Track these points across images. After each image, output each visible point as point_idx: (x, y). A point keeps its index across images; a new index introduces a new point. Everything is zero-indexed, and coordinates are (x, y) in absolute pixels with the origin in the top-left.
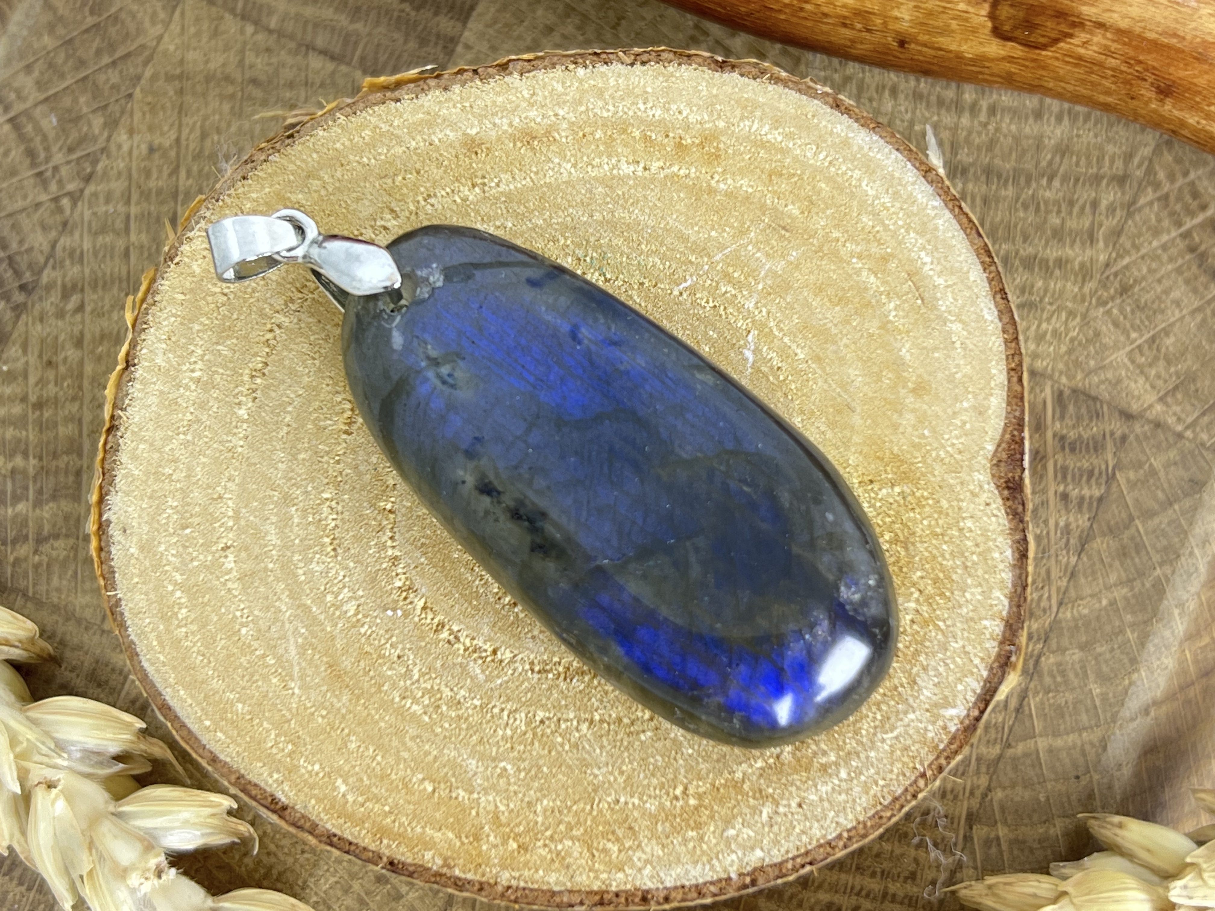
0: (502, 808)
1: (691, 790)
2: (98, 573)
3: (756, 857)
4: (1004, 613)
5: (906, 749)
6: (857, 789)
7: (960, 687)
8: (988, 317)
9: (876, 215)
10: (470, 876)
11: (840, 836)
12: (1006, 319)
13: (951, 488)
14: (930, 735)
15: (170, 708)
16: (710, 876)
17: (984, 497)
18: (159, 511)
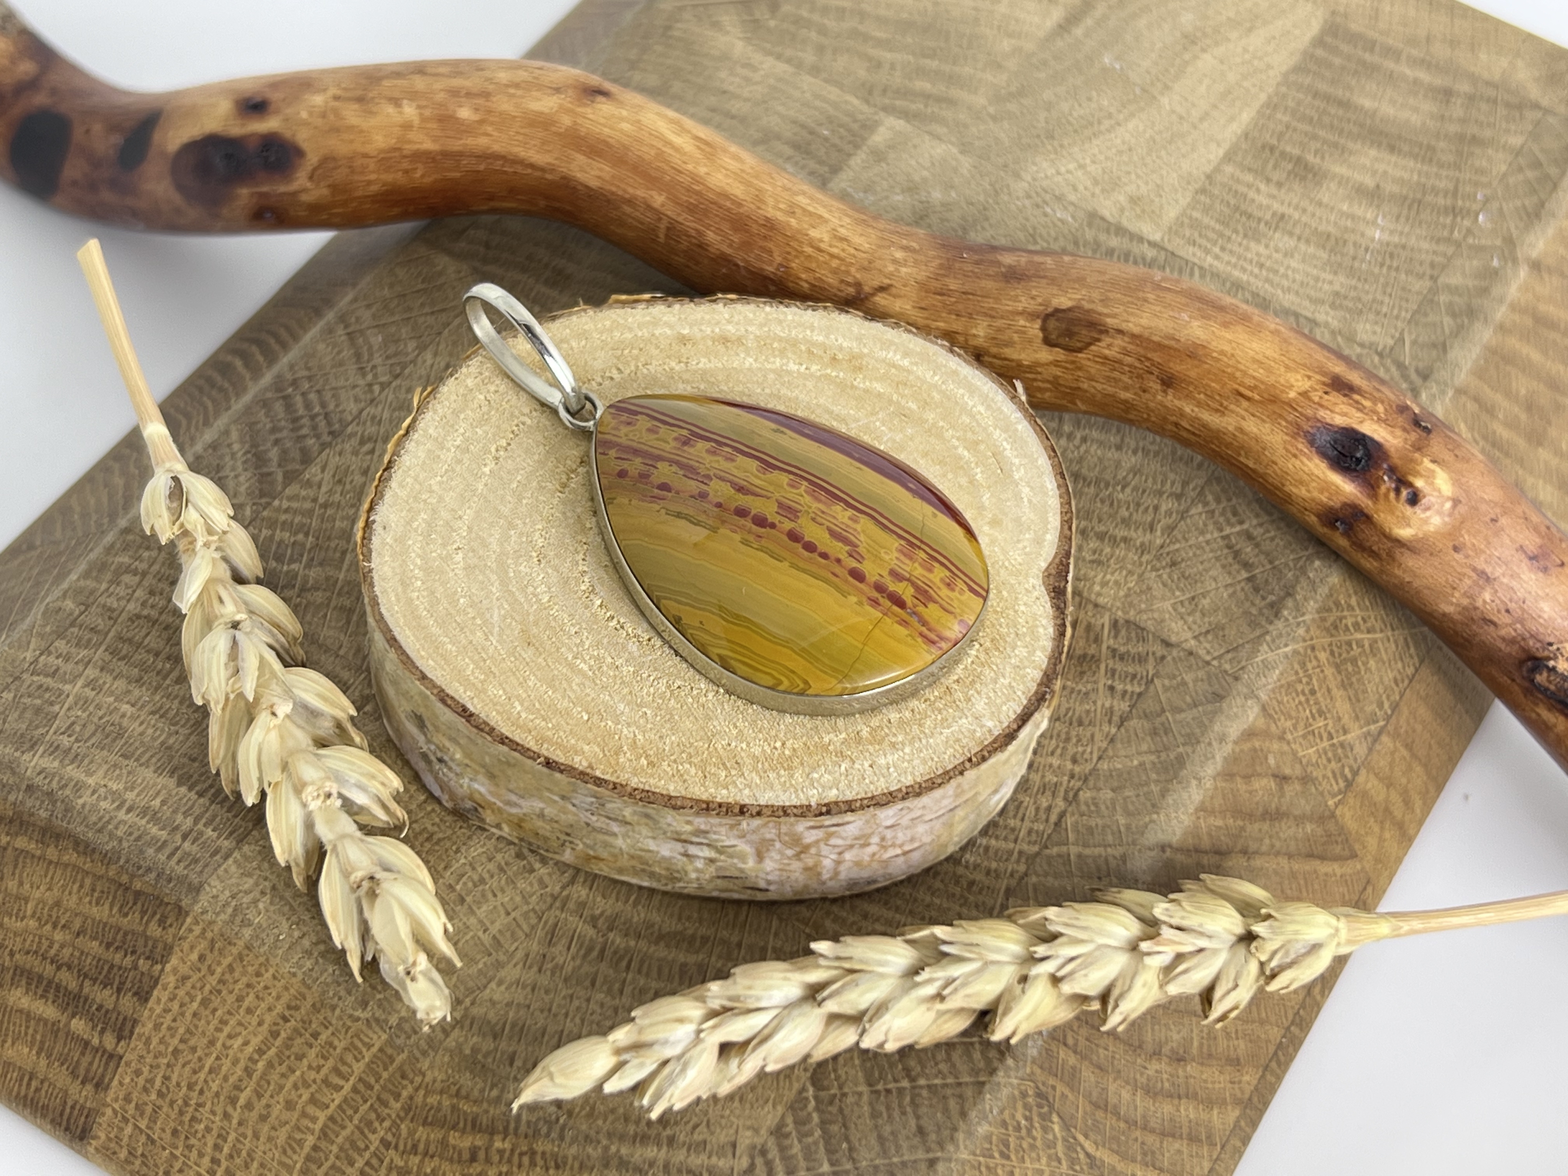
0: (640, 737)
1: (789, 744)
2: (359, 551)
3: (832, 795)
4: (1044, 666)
5: (958, 740)
6: (916, 762)
7: (1004, 708)
8: (1049, 486)
9: (972, 416)
10: (607, 777)
11: (900, 790)
12: (1063, 490)
13: (1012, 586)
14: (978, 735)
15: (395, 640)
16: (795, 802)
17: (1036, 594)
18: (413, 519)
